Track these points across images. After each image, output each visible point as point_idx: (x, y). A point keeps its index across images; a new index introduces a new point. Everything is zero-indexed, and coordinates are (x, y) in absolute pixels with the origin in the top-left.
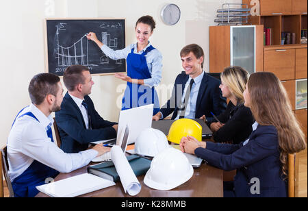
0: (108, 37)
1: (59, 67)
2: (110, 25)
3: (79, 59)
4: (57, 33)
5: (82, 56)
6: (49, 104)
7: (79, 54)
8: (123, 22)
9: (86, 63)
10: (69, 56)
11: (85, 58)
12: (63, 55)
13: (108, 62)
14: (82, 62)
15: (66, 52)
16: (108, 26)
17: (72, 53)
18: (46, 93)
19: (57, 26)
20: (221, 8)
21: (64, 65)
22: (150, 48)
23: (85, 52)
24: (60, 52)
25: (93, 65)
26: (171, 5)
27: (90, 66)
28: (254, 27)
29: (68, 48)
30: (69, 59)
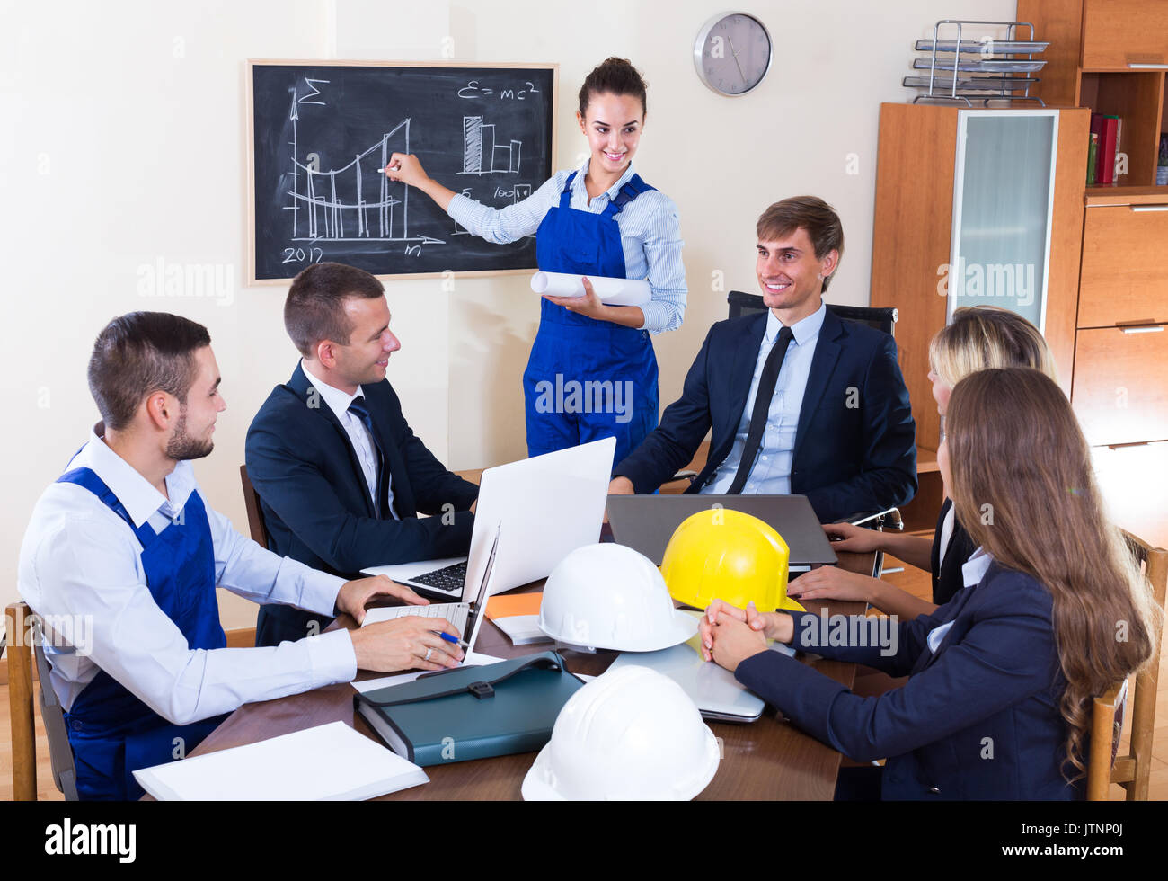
0: (487, 133)
1: (296, 245)
2: (498, 90)
3: (372, 217)
4: (294, 118)
5: (385, 204)
6: (157, 427)
7: (372, 196)
8: (545, 78)
9: (398, 232)
10: (335, 205)
11: (397, 211)
12: (312, 200)
14: (386, 226)
15: (323, 187)
16: (489, 92)
17: (346, 193)
18: (143, 387)
19: (292, 90)
20: (930, 35)
21: (314, 236)
22: (635, 188)
23: (396, 190)
24: (302, 190)
25: (426, 240)
26: (734, 18)
27: (412, 244)
28: (1051, 118)
29: (332, 173)
30: (335, 214)
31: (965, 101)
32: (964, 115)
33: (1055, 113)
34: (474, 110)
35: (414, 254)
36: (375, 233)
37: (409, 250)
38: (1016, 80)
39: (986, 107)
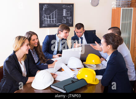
0: (66, 11)
1: (44, 24)
2: (67, 6)
3: (53, 21)
4: (44, 9)
5: (54, 19)
8: (73, 5)
9: (56, 22)
10: (49, 19)
11: (56, 20)
12: (46, 19)
13: (65, 22)
14: (54, 22)
15: (47, 17)
17: (50, 18)
19: (44, 6)
21: (46, 23)
23: (56, 18)
24: (45, 18)
25: (59, 23)
28: (132, 9)
31: (122, 7)
32: (122, 9)
33: (133, 8)
34: (65, 8)
37: (57, 25)
38: (128, 4)
39: (125, 7)
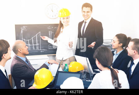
3: (35, 47)
4: (22, 32)
5: (37, 44)
7: (35, 43)
9: (39, 49)
10: (29, 45)
11: (39, 46)
13: (53, 48)
14: (37, 48)
15: (27, 42)
16: (53, 27)
17: (31, 43)
19: (21, 28)
23: (39, 42)
25: (44, 50)
27: (42, 50)
29: (28, 40)
30: (29, 46)
35: (42, 52)
36: (36, 49)
37: (41, 51)
